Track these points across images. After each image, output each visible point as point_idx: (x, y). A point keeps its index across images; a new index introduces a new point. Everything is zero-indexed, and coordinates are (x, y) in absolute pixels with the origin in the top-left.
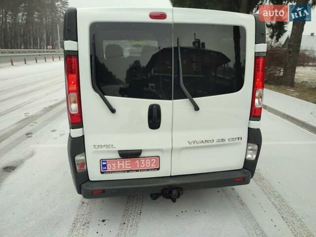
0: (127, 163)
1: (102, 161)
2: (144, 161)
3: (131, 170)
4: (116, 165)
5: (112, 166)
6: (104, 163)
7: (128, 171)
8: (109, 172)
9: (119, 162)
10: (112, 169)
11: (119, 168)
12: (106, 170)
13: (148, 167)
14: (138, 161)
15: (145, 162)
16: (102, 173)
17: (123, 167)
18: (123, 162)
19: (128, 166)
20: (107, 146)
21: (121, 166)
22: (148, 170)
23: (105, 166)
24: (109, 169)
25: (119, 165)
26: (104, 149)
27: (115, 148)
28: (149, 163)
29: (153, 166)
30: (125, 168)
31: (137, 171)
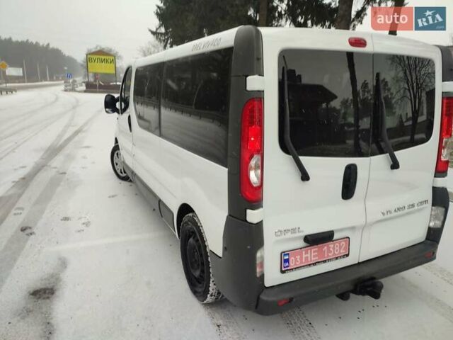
0: (314, 252)
1: (284, 253)
2: (332, 246)
3: (318, 262)
4: (301, 259)
5: (296, 259)
6: (286, 257)
7: (314, 264)
8: (292, 269)
9: (304, 252)
10: (295, 264)
11: (304, 261)
12: (288, 266)
13: (337, 254)
14: (326, 248)
15: (334, 248)
16: (283, 272)
17: (309, 259)
18: (309, 251)
19: (314, 257)
20: (293, 231)
21: (307, 258)
22: (337, 258)
23: (287, 261)
24: (292, 265)
25: (304, 256)
26: (289, 235)
27: (303, 232)
28: (338, 248)
29: (343, 252)
30: (311, 261)
31: (325, 261)
